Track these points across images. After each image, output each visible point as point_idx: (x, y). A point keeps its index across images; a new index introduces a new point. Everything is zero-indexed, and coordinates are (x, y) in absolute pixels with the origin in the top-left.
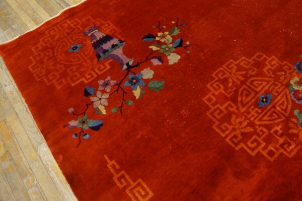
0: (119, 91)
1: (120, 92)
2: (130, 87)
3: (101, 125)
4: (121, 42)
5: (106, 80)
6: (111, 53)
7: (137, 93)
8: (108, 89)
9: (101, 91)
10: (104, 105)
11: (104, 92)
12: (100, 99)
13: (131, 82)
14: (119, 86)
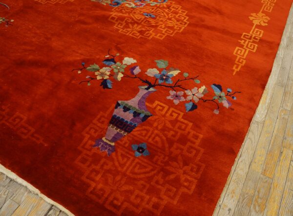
0: (179, 85)
1: (180, 83)
2: (171, 78)
3: (215, 85)
4: (118, 105)
5: (172, 99)
6: (137, 108)
7: (175, 73)
8: (181, 93)
9: (185, 98)
10: (198, 90)
11: (185, 96)
12: (194, 95)
13: (166, 80)
14: (174, 87)
